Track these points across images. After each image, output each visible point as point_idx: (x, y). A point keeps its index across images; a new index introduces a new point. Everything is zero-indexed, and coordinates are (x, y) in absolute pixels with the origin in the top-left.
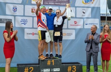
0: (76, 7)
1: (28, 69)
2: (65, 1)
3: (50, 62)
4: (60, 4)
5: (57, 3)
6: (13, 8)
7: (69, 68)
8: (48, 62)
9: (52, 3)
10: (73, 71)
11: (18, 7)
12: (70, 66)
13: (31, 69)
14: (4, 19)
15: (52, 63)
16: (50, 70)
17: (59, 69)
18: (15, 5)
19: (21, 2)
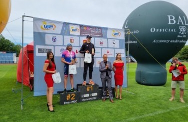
1: (70, 96)
2: (98, 33)
4: (94, 35)
5: (92, 34)
6: (53, 38)
8: (87, 88)
11: (57, 37)
13: (73, 95)
14: (43, 49)
15: (90, 89)
16: (90, 95)
17: (97, 93)
18: (54, 35)
19: (60, 33)
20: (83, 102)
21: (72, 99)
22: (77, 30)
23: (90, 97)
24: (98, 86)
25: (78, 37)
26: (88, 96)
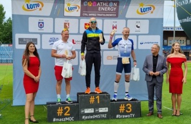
0: (127, 19)
1: (62, 110)
2: (111, 11)
3: (93, 99)
4: (104, 15)
5: (100, 13)
6: (39, 23)
7: (121, 107)
8: (91, 99)
9: (93, 15)
10: (127, 111)
11: (45, 20)
12: (123, 104)
13: (67, 109)
14: (26, 39)
15: (96, 100)
16: (94, 110)
17: (107, 108)
19: (49, 15)
20: (83, 120)
21: (66, 114)
22: (76, 8)
23: (95, 113)
24: (109, 96)
25: (77, 20)
26: (93, 111)
